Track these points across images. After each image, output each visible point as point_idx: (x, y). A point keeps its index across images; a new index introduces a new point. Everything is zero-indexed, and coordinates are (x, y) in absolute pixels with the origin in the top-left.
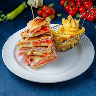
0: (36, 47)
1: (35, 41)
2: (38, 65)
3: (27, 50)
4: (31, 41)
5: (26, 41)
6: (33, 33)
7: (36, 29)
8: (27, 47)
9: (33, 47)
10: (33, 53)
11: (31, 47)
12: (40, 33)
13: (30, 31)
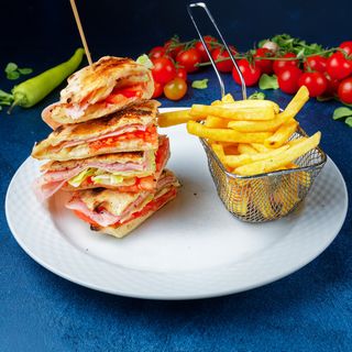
1: (96, 134)
2: (125, 222)
3: (70, 172)
4: (81, 137)
5: (64, 138)
6: (85, 107)
7: (98, 90)
8: (71, 161)
9: (91, 158)
10: (93, 179)
11: (84, 160)
12: (113, 108)
13: (76, 99)
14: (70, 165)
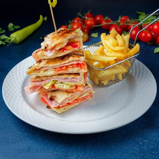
0: (59, 75)
1: (58, 64)
3: (44, 82)
4: (51, 65)
5: (43, 66)
6: (54, 51)
7: (60, 44)
8: (45, 76)
9: (55, 75)
10: (55, 85)
11: (51, 76)
13: (49, 47)
14: (44, 79)
